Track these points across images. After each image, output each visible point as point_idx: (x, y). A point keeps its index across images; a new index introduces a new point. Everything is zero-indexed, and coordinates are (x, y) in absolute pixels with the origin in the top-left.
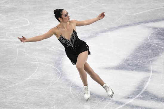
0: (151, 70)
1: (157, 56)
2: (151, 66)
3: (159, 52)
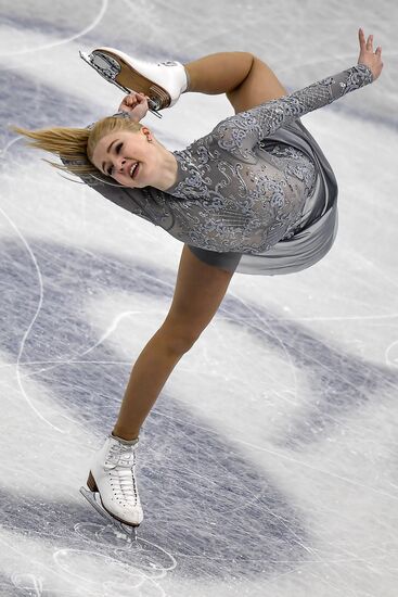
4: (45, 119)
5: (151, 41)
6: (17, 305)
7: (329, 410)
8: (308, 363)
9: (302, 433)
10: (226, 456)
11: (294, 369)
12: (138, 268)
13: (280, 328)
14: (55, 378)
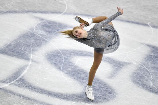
0: (31, 59)
1: (39, 47)
2: (31, 55)
3: (41, 43)
4: (59, 28)
5: (75, 12)
6: (60, 61)
7: (116, 71)
8: (111, 63)
10: (100, 81)
11: (109, 65)
12: (80, 52)
14: (68, 73)
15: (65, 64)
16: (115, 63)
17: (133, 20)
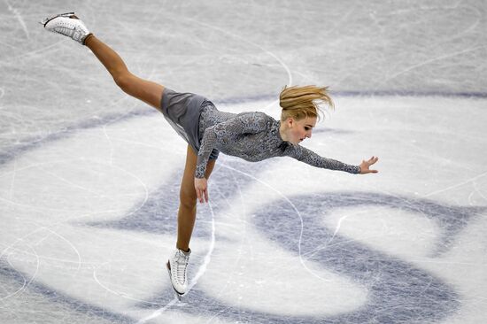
0: (213, 233)
1: (230, 197)
2: (213, 222)
3: (236, 186)
6: (292, 229)
7: (450, 234)
8: (434, 215)
9: (441, 248)
10: (409, 270)
11: (429, 220)
12: (342, 195)
13: (416, 203)
14: (320, 257)
15: (307, 235)
16: (443, 212)
17: (477, 90)
